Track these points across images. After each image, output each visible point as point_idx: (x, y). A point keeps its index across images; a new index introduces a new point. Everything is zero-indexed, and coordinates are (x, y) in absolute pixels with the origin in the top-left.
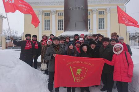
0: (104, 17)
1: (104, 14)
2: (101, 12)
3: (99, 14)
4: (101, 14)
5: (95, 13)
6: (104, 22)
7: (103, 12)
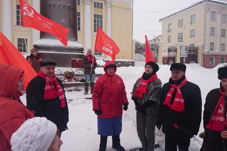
0: (102, 13)
1: (102, 7)
2: (98, 3)
3: (95, 6)
4: (98, 7)
5: (88, 4)
6: (101, 21)
7: (102, 4)
